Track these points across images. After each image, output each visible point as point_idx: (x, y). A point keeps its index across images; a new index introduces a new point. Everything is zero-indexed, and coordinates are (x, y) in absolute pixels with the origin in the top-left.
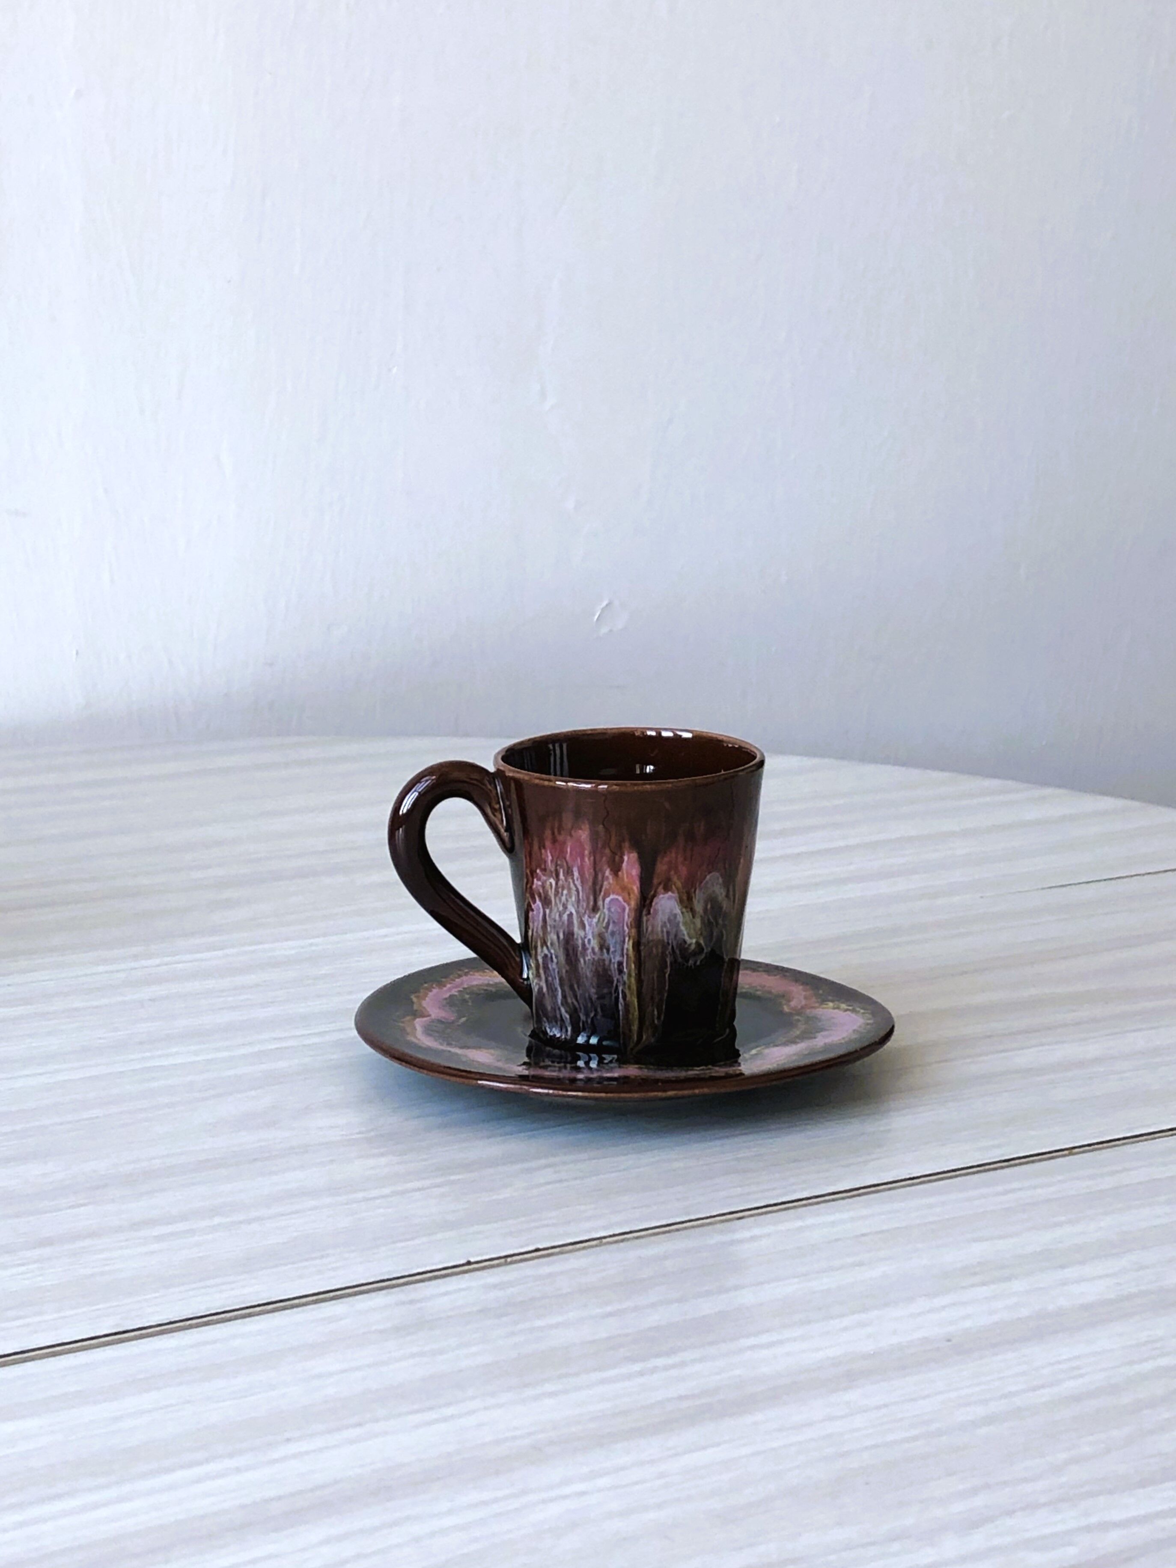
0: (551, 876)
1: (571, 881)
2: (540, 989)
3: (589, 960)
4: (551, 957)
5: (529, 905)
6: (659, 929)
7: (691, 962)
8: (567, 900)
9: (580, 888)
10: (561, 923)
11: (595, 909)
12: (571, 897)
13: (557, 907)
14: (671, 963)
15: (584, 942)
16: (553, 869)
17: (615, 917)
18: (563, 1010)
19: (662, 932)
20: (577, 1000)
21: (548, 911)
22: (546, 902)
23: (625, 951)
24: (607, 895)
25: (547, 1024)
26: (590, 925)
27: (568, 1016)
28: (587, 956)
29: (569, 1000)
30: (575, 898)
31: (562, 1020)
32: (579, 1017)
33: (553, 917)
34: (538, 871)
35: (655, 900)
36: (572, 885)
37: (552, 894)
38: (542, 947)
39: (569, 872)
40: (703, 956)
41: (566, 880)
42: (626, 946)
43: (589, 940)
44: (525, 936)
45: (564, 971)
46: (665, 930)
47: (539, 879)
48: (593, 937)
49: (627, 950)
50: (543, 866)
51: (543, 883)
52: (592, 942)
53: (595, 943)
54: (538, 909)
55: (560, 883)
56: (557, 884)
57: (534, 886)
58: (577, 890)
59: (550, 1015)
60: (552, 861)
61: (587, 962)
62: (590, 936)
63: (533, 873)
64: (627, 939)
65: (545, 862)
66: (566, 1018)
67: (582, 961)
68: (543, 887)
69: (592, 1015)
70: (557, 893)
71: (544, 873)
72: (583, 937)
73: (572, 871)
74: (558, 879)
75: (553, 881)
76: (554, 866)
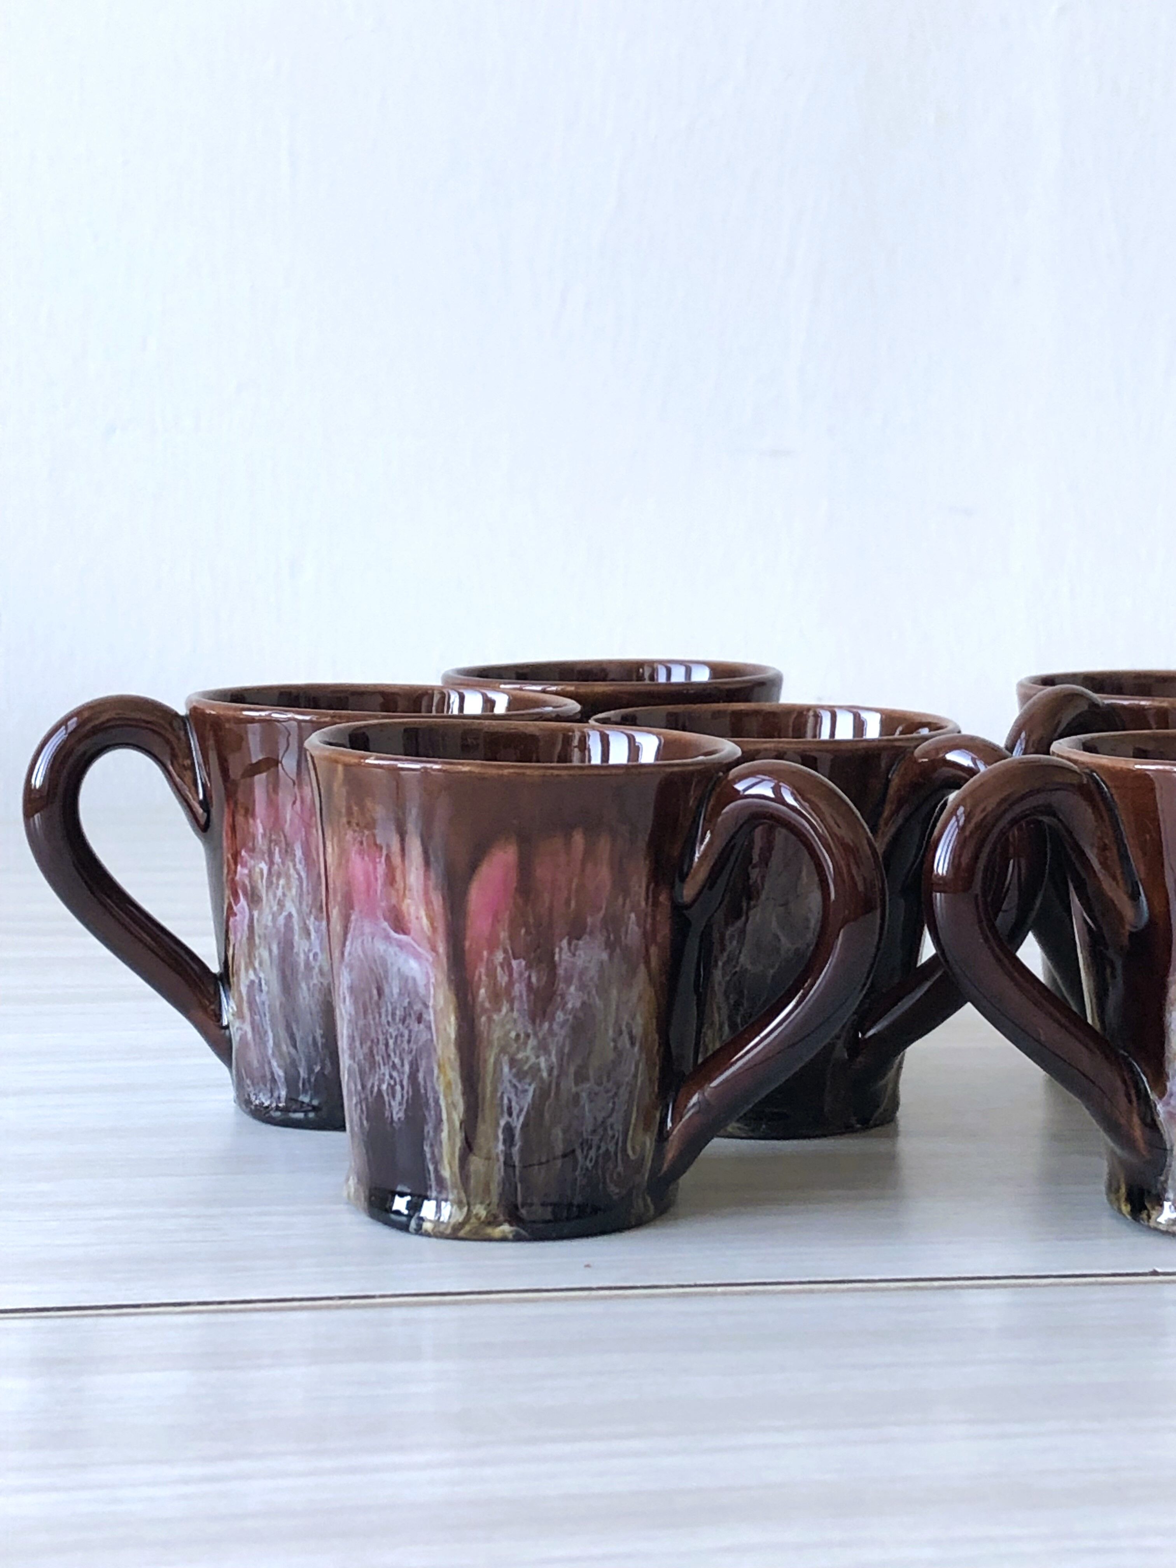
0: (262, 859)
1: (291, 865)
2: (243, 1038)
3: (314, 985)
4: (260, 985)
5: (230, 907)
8: (284, 895)
9: (303, 874)
10: (274, 931)
12: (290, 889)
13: (268, 903)
15: (308, 957)
16: (265, 848)
18: (274, 1064)
20: (295, 1046)
21: (256, 914)
22: (254, 899)
25: (251, 1089)
27: (281, 1073)
28: (312, 978)
29: (284, 1048)
30: (297, 892)
31: (274, 1080)
32: (299, 1073)
33: (264, 922)
34: (243, 853)
36: (292, 871)
37: (262, 886)
38: (247, 970)
39: (288, 851)
41: (283, 863)
43: (315, 955)
44: (225, 965)
45: (278, 1004)
47: (244, 865)
48: (321, 949)
50: (250, 844)
51: (250, 871)
52: (320, 957)
54: (243, 913)
55: (275, 868)
56: (270, 870)
57: (237, 878)
58: (300, 877)
59: (257, 1074)
60: (264, 835)
61: (312, 989)
63: (236, 856)
65: (254, 837)
66: (279, 1076)
67: (304, 986)
68: (250, 876)
69: (317, 1068)
70: (270, 884)
71: (251, 854)
72: (306, 950)
73: (293, 850)
74: (271, 863)
75: (264, 866)
76: (266, 842)
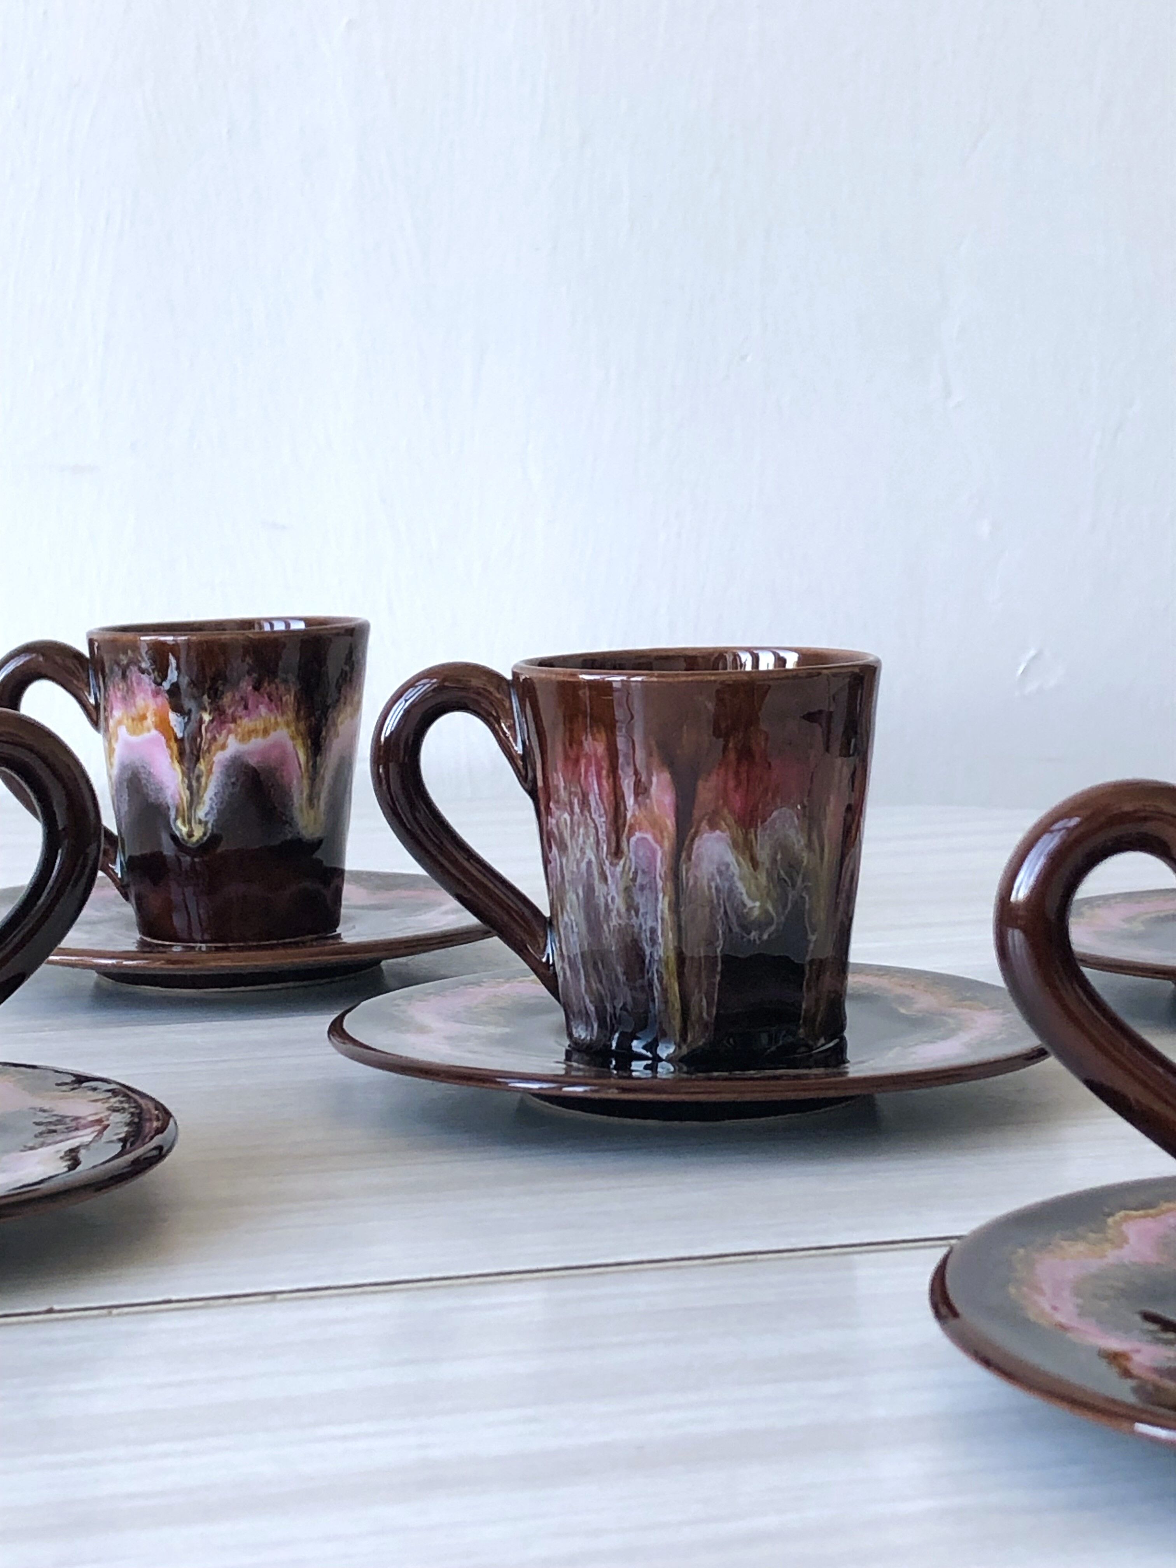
0: (566, 810)
1: (588, 814)
2: (565, 976)
3: (614, 926)
4: (573, 927)
6: (705, 882)
7: (754, 934)
8: (584, 842)
9: (599, 824)
10: (579, 876)
11: (617, 853)
12: (589, 838)
13: (574, 852)
14: (723, 933)
15: (607, 900)
16: (566, 799)
17: (644, 867)
18: (587, 999)
19: (710, 888)
20: (602, 983)
21: (564, 860)
22: (563, 848)
23: (659, 914)
24: (631, 834)
25: (574, 1023)
26: (613, 876)
27: (593, 1009)
28: (612, 920)
29: (594, 987)
30: (594, 839)
31: (587, 1014)
32: (606, 1008)
33: (571, 868)
34: (552, 805)
35: (697, 842)
36: (589, 820)
37: (567, 835)
38: (562, 914)
39: (585, 804)
40: (773, 928)
41: (582, 813)
42: (660, 906)
43: (613, 898)
45: (586, 945)
46: (713, 884)
47: (554, 816)
48: (618, 893)
49: (662, 912)
50: (557, 797)
51: (558, 821)
52: (617, 900)
53: (619, 903)
54: (555, 859)
55: (576, 817)
56: (572, 820)
57: (549, 827)
58: (596, 828)
59: (576, 1007)
60: (565, 788)
61: (612, 929)
62: (614, 893)
63: (549, 807)
64: (661, 896)
65: (558, 791)
67: (605, 927)
68: (558, 825)
69: (621, 1004)
70: (573, 832)
71: (557, 806)
72: (605, 894)
73: (588, 801)
74: (572, 813)
75: (566, 816)
76: (567, 795)
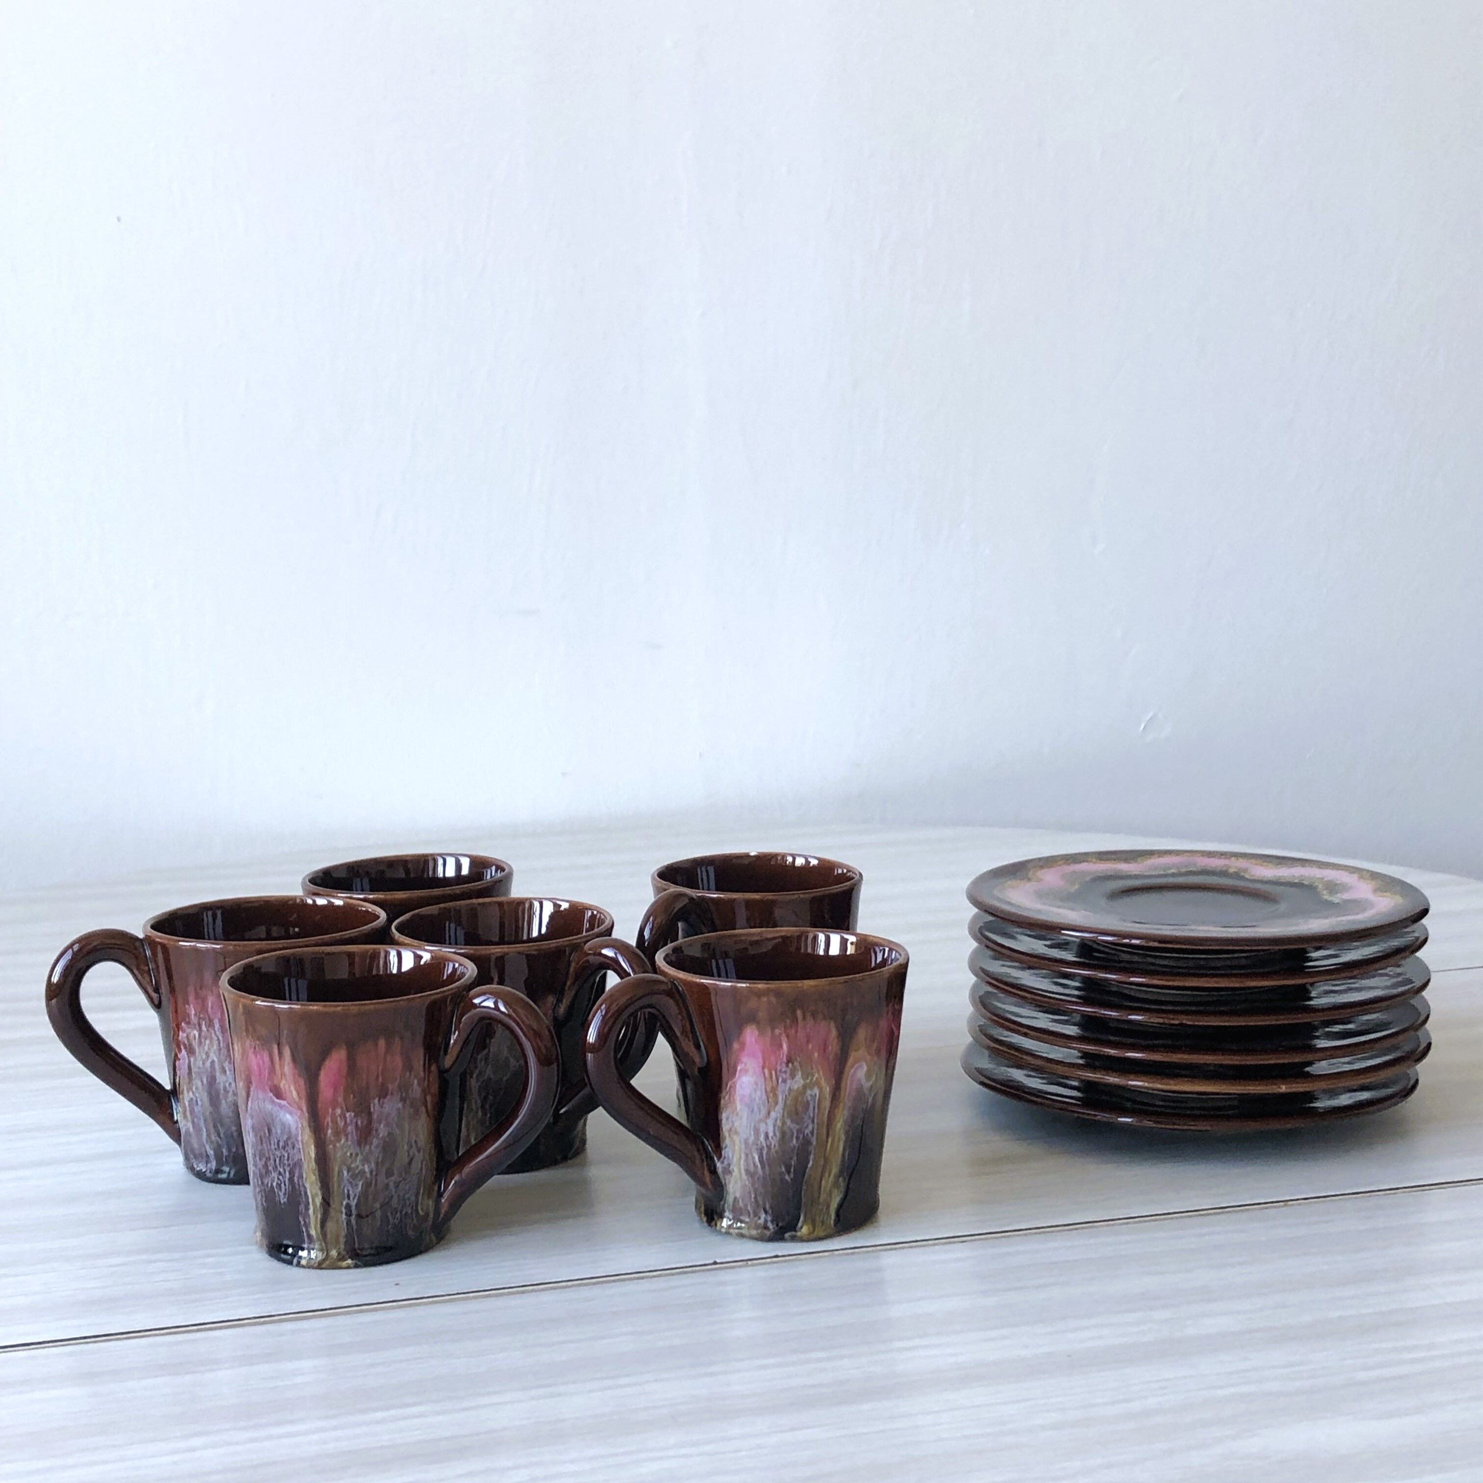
0: (195, 1028)
1: (213, 1032)
2: (187, 1132)
3: (230, 1101)
4: (197, 1101)
5: (176, 1055)
8: (209, 1049)
9: (221, 1038)
10: (204, 1070)
12: (212, 1046)
13: (200, 1054)
15: (225, 1085)
16: (196, 1022)
18: (208, 1147)
20: (220, 1137)
21: (192, 1060)
22: (191, 1051)
25: (194, 1160)
26: (231, 1070)
27: (212, 1153)
28: (227, 1097)
29: (213, 1138)
30: (217, 1047)
31: (208, 1156)
32: (223, 1153)
33: (197, 1064)
34: (183, 1024)
36: (213, 1035)
37: (195, 1044)
38: (188, 1092)
39: (210, 1025)
41: (208, 1030)
43: (230, 1084)
44: (174, 1084)
45: (208, 1112)
47: (184, 1031)
50: (187, 1020)
54: (184, 1058)
55: (203, 1034)
56: (200, 1035)
57: (180, 1038)
58: (218, 1039)
59: (197, 1152)
60: (195, 1015)
61: (229, 1103)
62: (231, 1080)
63: (178, 1026)
65: (189, 1016)
66: (211, 1155)
67: (223, 1102)
68: (188, 1037)
69: (234, 1150)
70: (200, 1043)
71: (188, 1025)
72: (224, 1081)
73: (213, 1023)
74: (200, 1030)
75: (196, 1033)
76: (197, 1019)
